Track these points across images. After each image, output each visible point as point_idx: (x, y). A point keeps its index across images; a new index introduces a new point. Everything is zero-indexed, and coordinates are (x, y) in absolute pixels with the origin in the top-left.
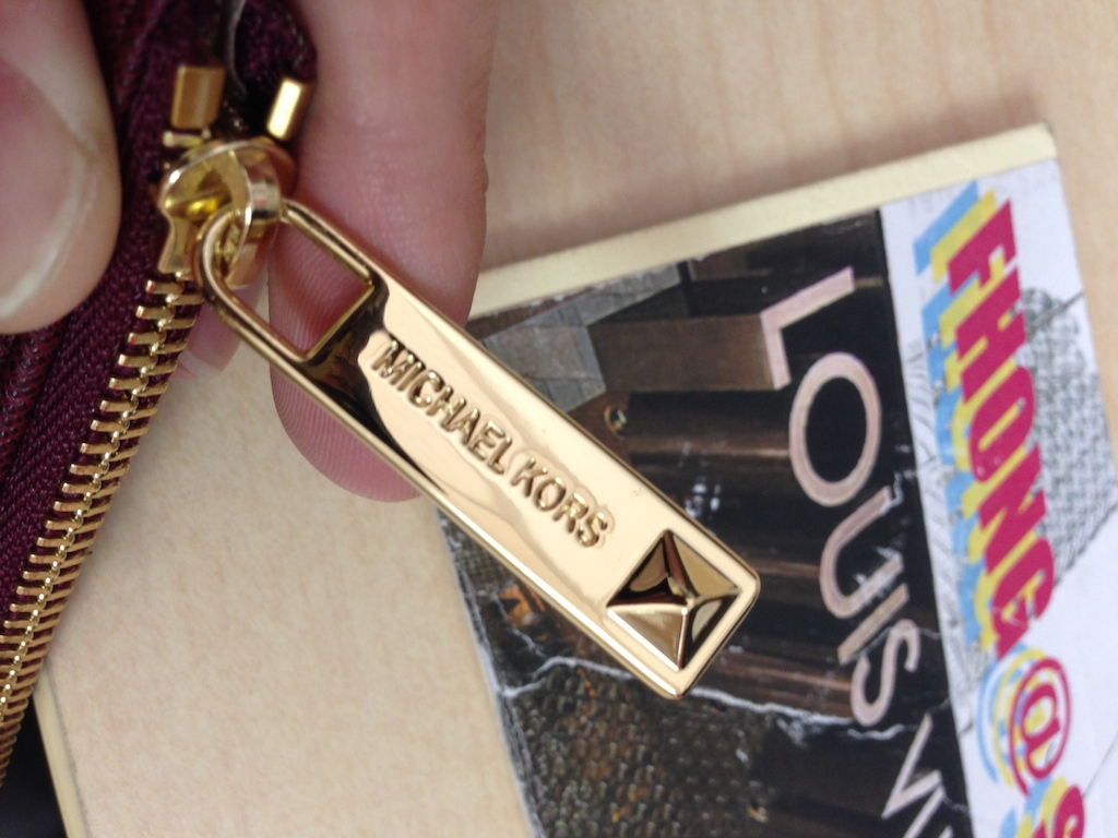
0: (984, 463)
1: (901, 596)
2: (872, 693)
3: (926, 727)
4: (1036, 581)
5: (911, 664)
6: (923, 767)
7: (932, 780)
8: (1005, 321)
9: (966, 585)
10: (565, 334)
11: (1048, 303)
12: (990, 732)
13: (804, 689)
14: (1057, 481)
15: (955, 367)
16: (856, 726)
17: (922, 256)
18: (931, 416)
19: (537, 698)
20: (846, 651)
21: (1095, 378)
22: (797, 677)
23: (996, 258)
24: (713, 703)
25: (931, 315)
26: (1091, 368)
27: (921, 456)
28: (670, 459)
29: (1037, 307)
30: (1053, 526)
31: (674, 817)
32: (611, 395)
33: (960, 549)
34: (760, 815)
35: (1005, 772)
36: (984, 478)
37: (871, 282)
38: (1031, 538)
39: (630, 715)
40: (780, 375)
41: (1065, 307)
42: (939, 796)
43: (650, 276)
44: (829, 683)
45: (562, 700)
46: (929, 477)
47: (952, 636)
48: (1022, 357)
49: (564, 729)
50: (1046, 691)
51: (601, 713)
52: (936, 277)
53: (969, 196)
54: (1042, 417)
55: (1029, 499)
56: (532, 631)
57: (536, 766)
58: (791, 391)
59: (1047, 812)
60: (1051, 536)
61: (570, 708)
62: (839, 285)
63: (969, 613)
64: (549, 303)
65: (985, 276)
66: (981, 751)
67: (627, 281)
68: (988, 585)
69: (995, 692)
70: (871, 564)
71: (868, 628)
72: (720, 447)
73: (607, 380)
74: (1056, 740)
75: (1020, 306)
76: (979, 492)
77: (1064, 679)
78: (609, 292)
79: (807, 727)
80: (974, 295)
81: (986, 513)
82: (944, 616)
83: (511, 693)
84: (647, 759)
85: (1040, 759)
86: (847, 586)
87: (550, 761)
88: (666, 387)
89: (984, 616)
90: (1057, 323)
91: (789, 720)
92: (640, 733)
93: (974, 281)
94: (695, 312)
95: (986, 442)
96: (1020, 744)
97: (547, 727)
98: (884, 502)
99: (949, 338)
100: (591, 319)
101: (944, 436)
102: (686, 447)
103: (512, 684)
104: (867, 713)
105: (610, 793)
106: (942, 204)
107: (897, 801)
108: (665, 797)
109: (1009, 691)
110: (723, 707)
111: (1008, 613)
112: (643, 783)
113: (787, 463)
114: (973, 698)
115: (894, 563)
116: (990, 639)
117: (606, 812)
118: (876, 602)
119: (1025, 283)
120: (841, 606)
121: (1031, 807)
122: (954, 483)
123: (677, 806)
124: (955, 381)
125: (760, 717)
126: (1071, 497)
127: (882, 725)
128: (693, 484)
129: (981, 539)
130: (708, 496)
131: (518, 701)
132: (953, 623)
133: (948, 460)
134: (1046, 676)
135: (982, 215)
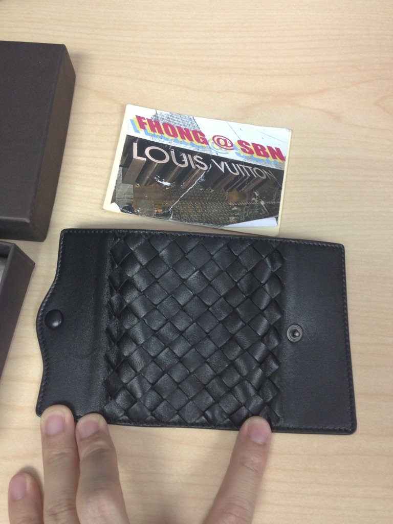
0: (175, 135)
1: (189, 156)
2: (203, 166)
3: (213, 160)
4: (199, 134)
5: (201, 158)
6: (219, 163)
7: (222, 163)
8: (154, 123)
9: (193, 145)
10: (121, 187)
11: (155, 116)
12: (220, 151)
13: (196, 176)
14: (184, 125)
15: (157, 134)
16: (206, 171)
17: (138, 132)
18: (163, 140)
19: (174, 214)
20: (193, 167)
21: (170, 113)
22: (193, 176)
23: (143, 121)
24: (190, 190)
25: (147, 134)
26: (168, 113)
27: (169, 144)
28: (148, 180)
29: (154, 118)
30: (191, 129)
31: (205, 203)
32: (134, 184)
33: (187, 144)
34: (212, 191)
35: (228, 151)
36: (177, 136)
37: (137, 140)
38: (191, 133)
39: (185, 203)
40: (145, 159)
41: (157, 113)
42: (225, 163)
43: (119, 171)
44: (197, 172)
45: (177, 211)
46: (172, 144)
47: (200, 151)
48: (161, 123)
49: (182, 213)
50: (218, 140)
51: (182, 207)
52: (142, 131)
53: (132, 121)
54: (172, 124)
55: (184, 131)
56: (163, 211)
57: (185, 220)
58: (147, 158)
59: (239, 147)
60: (192, 130)
61: (179, 211)
62: (135, 145)
63: (199, 147)
64: (115, 187)
65: (146, 124)
66: (222, 153)
67: (118, 175)
68: (195, 142)
69: (214, 148)
70: (182, 158)
71: (192, 163)
72: (151, 172)
73: (131, 184)
74: (228, 141)
75: (153, 120)
76: (179, 138)
77: (218, 136)
78: (118, 178)
79: (202, 178)
80: (147, 127)
81: (183, 138)
82: (196, 150)
83: (171, 218)
84: (194, 203)
85: (229, 145)
86: (183, 163)
87: (185, 217)
88: (137, 176)
89: (200, 144)
90: (158, 116)
91: (200, 180)
92: (189, 202)
93: (145, 125)
94: (128, 167)
95: (172, 134)
96: (225, 147)
97: (180, 215)
98: (173, 152)
99: (152, 133)
100: (121, 182)
101: (167, 139)
102: (148, 177)
103: (170, 217)
104: (206, 168)
105: (196, 211)
106: (131, 125)
107: (223, 170)
108: (201, 203)
109: (215, 146)
110: (192, 189)
111: (201, 141)
112: (197, 205)
113: (158, 164)
114: (213, 151)
115: (184, 155)
116: (204, 145)
117: (198, 213)
118: (188, 160)
119: (150, 118)
120: (186, 165)
121: (237, 149)
122: (176, 141)
123: (203, 202)
124: (160, 135)
125: (197, 184)
126: (188, 124)
127: (209, 167)
128: (154, 178)
129: (187, 140)
130: (157, 177)
131: (173, 217)
132: (198, 150)
133: (171, 140)
134: (216, 139)
135: (136, 120)
